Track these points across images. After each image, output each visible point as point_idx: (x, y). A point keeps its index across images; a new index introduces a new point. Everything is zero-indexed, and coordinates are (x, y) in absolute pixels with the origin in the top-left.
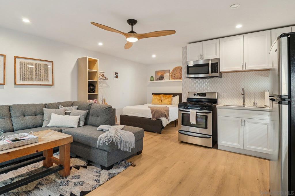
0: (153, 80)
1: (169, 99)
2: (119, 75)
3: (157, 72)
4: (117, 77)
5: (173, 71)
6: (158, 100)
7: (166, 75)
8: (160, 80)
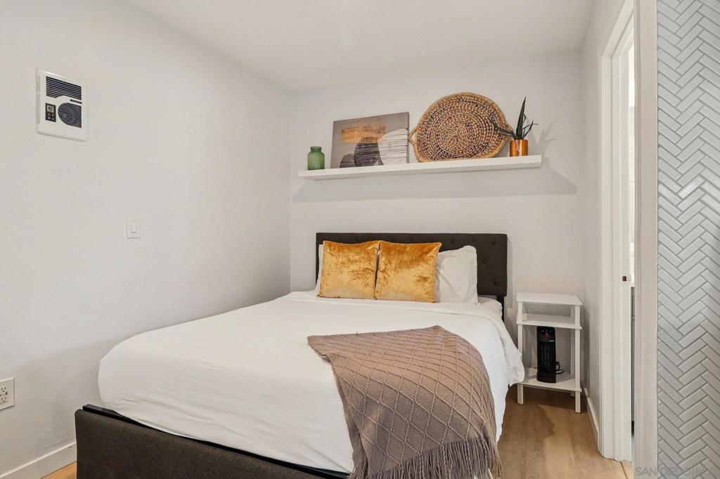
0: (322, 167)
1: (422, 269)
2: (87, 105)
3: (341, 128)
4: (72, 116)
5: (429, 118)
6: (357, 275)
7: (389, 142)
8: (358, 164)
